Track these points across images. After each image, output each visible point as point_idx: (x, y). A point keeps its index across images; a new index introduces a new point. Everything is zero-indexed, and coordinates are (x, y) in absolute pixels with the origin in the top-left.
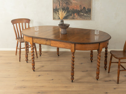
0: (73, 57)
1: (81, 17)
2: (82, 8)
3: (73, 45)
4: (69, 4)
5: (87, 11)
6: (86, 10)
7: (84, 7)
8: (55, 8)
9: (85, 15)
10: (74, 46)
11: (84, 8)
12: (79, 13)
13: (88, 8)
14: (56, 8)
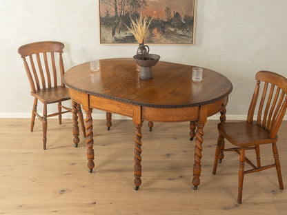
0: (139, 135)
1: (170, 37)
2: (172, 15)
3: (138, 109)
4: (140, 6)
5: (184, 22)
6: (180, 21)
7: (177, 13)
8: (104, 16)
9: (180, 32)
10: (140, 110)
11: (177, 15)
12: (163, 27)
13: (186, 17)
14: (108, 15)
